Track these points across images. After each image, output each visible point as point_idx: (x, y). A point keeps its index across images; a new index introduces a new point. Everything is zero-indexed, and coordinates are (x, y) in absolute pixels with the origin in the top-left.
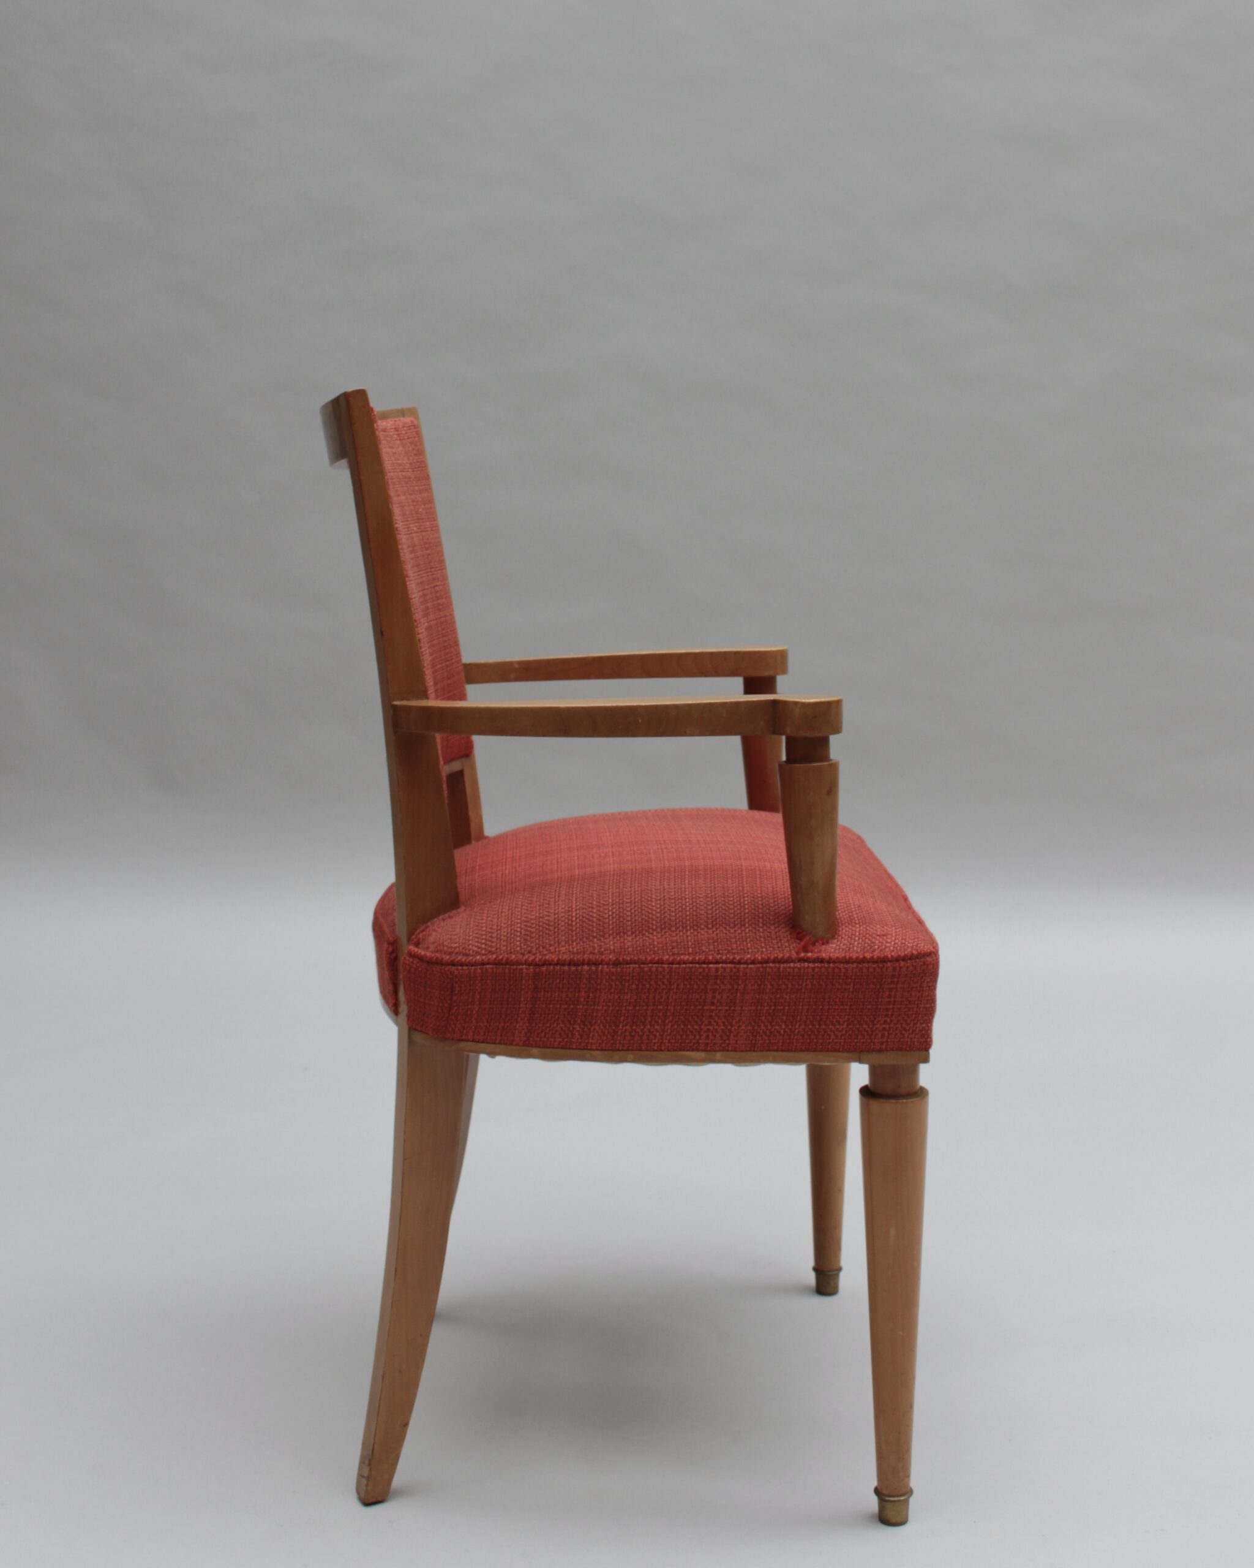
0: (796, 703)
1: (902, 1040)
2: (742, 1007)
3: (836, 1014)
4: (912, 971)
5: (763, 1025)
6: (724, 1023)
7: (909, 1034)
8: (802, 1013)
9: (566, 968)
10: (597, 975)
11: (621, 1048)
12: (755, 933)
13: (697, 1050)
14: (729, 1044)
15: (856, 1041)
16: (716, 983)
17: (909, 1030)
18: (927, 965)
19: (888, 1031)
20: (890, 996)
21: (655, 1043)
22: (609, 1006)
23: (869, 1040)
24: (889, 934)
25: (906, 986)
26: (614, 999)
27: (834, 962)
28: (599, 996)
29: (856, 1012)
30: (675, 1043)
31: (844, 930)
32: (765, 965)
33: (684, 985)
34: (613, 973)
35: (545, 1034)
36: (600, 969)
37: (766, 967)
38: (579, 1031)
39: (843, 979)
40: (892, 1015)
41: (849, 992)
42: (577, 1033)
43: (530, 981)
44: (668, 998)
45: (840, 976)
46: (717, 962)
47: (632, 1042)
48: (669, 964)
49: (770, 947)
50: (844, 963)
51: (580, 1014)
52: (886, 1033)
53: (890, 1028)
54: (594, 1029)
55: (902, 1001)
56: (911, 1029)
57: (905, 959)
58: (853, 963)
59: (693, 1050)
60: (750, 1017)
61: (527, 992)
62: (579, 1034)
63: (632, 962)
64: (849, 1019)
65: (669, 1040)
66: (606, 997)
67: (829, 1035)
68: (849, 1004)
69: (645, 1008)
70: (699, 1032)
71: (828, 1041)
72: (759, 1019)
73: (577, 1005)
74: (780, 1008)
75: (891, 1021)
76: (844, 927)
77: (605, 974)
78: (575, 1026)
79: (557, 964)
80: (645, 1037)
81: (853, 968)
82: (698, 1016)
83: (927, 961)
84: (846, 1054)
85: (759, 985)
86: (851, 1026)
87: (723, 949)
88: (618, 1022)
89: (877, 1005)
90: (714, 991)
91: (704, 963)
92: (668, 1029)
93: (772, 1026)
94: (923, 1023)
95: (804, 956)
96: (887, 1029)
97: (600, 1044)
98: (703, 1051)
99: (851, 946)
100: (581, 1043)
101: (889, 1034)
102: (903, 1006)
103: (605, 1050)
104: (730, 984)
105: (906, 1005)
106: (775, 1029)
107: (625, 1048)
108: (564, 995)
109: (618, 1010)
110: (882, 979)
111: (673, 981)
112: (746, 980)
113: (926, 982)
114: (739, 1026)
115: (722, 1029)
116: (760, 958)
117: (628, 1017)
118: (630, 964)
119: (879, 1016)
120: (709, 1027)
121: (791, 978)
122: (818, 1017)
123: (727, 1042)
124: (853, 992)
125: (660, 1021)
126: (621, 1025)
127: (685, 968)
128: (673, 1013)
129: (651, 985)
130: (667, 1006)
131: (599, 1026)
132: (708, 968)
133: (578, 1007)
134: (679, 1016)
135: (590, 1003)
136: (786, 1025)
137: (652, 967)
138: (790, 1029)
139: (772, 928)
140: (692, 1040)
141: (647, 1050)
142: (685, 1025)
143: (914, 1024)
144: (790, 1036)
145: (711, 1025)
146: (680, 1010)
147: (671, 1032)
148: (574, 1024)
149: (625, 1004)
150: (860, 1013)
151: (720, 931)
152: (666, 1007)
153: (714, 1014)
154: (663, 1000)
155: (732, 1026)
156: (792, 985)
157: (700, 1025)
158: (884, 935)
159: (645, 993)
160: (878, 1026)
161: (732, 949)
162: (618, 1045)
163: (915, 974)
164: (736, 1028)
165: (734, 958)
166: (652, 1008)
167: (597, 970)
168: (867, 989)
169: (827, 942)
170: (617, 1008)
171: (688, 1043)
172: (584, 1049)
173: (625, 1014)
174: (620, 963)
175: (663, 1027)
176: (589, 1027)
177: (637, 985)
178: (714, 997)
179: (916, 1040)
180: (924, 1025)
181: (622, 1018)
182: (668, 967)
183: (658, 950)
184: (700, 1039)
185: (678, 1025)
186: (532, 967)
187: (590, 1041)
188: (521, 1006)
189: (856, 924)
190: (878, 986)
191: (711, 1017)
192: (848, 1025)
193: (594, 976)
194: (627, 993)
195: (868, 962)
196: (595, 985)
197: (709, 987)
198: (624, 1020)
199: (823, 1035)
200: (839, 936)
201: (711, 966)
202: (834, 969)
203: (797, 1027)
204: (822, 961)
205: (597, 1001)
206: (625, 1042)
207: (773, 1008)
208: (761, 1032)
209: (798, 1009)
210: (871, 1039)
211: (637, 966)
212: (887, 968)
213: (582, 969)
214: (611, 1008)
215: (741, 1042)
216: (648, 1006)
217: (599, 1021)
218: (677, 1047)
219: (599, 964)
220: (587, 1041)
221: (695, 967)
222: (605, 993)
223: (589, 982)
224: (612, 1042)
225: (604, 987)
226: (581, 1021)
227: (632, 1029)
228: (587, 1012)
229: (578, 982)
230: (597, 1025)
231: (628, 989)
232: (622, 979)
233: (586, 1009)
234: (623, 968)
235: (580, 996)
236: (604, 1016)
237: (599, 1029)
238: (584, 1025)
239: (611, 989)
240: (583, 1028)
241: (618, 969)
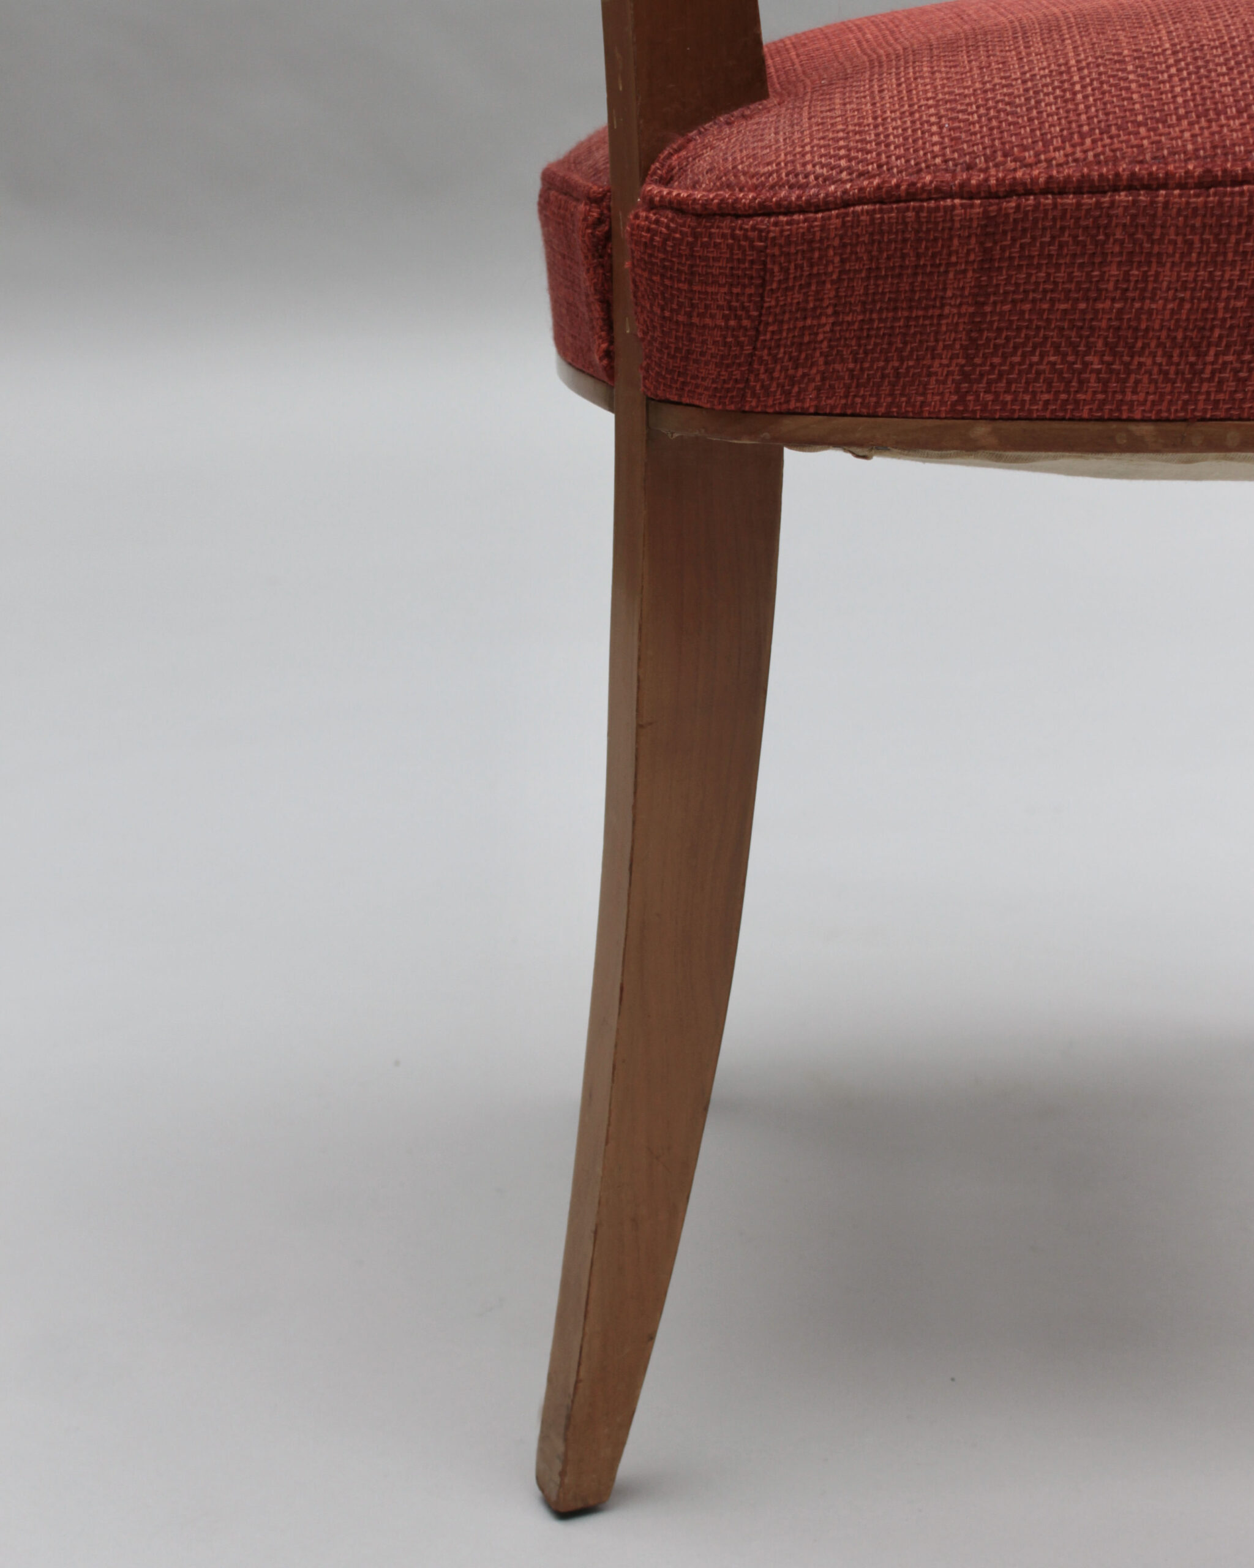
9: (1070, 199)
10: (1154, 216)
11: (1208, 416)
22: (1182, 301)
26: (1195, 281)
28: (1157, 274)
34: (1195, 210)
35: (1009, 383)
36: (1161, 199)
38: (1099, 371)
42: (1093, 377)
43: (973, 240)
47: (1239, 396)
51: (1104, 324)
61: (965, 272)
62: (1099, 380)
66: (1174, 278)
73: (1095, 300)
77: (1174, 213)
78: (1088, 359)
79: (1045, 192)
88: (1204, 344)
97: (1153, 403)
100: (1103, 402)
103: (1167, 420)
108: (1062, 275)
109: (1206, 311)
117: (1232, 327)
118: (1241, 183)
126: (1212, 352)
131: (1154, 355)
133: (1099, 306)
135: (1130, 294)
148: (1087, 353)
149: (1225, 294)
162: (1201, 406)
167: (1153, 202)
170: (1204, 305)
173: (1224, 320)
174: (1216, 183)
176: (1126, 359)
181: (1216, 333)
186: (978, 202)
187: (1129, 397)
188: (947, 310)
193: (1142, 221)
194: (1233, 264)
196: (1147, 245)
198: (1220, 337)
205: (1150, 287)
206: (1221, 396)
213: (1112, 203)
214: (1187, 306)
217: (1153, 344)
219: (1158, 188)
220: (1119, 397)
222: (1173, 264)
223: (1131, 235)
224: (1186, 397)
225: (1171, 250)
226: (1106, 344)
227: (1242, 362)
228: (1121, 320)
229: (1101, 237)
230: (1147, 353)
231: (1236, 253)
232: (1221, 225)
233: (1120, 311)
234: (1225, 194)
235: (1106, 277)
236: (1169, 329)
237: (1154, 363)
238: (1114, 354)
239: (1190, 253)
240: (1109, 364)
241: (1211, 199)
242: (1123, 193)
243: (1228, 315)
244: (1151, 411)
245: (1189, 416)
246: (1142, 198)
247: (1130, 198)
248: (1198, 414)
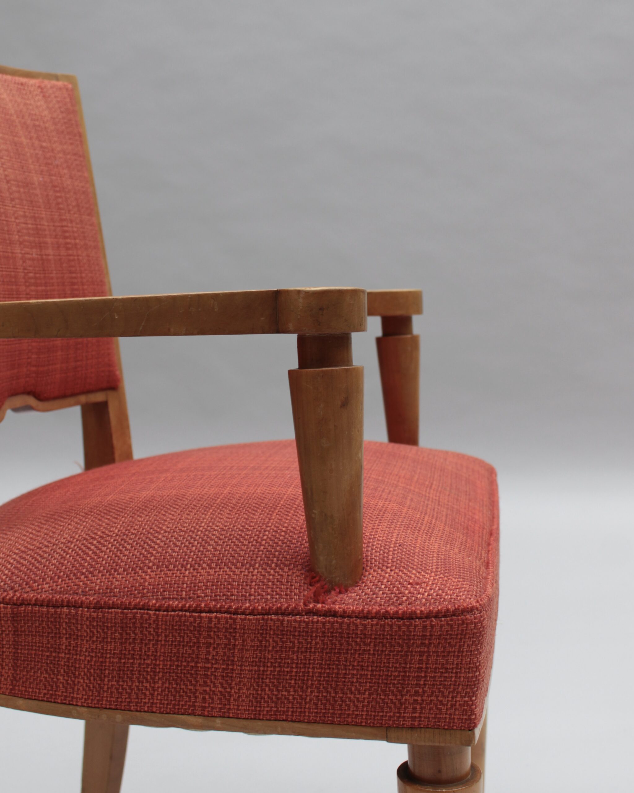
0: (299, 292)
1: (438, 716)
2: (241, 666)
3: (355, 680)
4: (447, 631)
5: (267, 689)
6: (222, 684)
7: (447, 709)
8: (313, 676)
9: (45, 609)
10: (77, 620)
11: (108, 707)
12: (264, 576)
13: (193, 714)
14: (229, 709)
15: (381, 714)
16: (209, 636)
17: (447, 704)
18: (467, 624)
19: (421, 704)
20: (420, 662)
21: (145, 703)
22: (92, 657)
23: (398, 715)
24: (425, 582)
25: (440, 649)
26: (96, 649)
27: (350, 617)
29: (379, 679)
30: (167, 704)
31: (371, 576)
32: (266, 617)
33: (173, 636)
34: (94, 618)
35: (30, 683)
36: (80, 612)
37: (267, 620)
38: (63, 683)
39: (361, 638)
40: (425, 685)
41: (369, 654)
42: (61, 686)
43: (9, 622)
44: (156, 649)
45: (357, 634)
46: (210, 611)
47: (120, 700)
48: (156, 610)
49: (277, 594)
50: (360, 618)
51: (62, 663)
52: (418, 707)
53: (422, 700)
54: (79, 682)
55: (436, 668)
56: (450, 704)
57: (437, 615)
58: (372, 618)
59: (189, 714)
60: (251, 678)
61: (8, 634)
62: (63, 687)
63: (114, 606)
64: (371, 687)
65: (161, 700)
66: (88, 647)
67: (349, 706)
68: (370, 669)
69: (131, 661)
70: (194, 693)
71: (347, 712)
72: (263, 682)
73: (59, 653)
74: (286, 670)
75: (424, 692)
76: (372, 571)
77: (85, 619)
78: (59, 677)
79: (35, 605)
80: (134, 696)
81: (372, 625)
82: (192, 674)
83: (467, 619)
84: (369, 730)
85: (261, 641)
86: (375, 696)
87: (222, 594)
88: (103, 676)
89: (405, 672)
90: (209, 645)
91: (195, 611)
92: (158, 687)
93: (278, 691)
94: (465, 697)
95: (313, 608)
96: (420, 701)
98: (199, 715)
99: (375, 596)
101: (422, 708)
102: (439, 675)
103: (92, 707)
104: (226, 638)
105: (442, 673)
106: (282, 695)
107: (113, 707)
108: (45, 641)
109: (102, 662)
110: (410, 639)
111: (160, 631)
112: (244, 633)
113: (466, 645)
114: (239, 689)
115: (221, 692)
116: (260, 608)
117: (113, 670)
118: (112, 608)
119: (408, 684)
120: (205, 688)
121: (297, 634)
122: (333, 683)
123: (228, 707)
124: (374, 654)
125: (149, 678)
126: (106, 680)
127: (174, 616)
128: (163, 669)
129: (136, 634)
130: (156, 660)
131: (83, 678)
132: (200, 617)
133: (60, 655)
134: (170, 673)
135: (72, 652)
136: (295, 691)
137: (137, 613)
138: (301, 696)
139: (286, 569)
140: (186, 701)
141: (137, 711)
142: (177, 684)
143: (453, 697)
144: (300, 704)
145: (207, 686)
146: (171, 665)
147: (162, 691)
148: (58, 675)
150: (385, 681)
151: (223, 571)
152: (154, 662)
153: (209, 673)
154: (150, 653)
155: (231, 688)
156: (299, 642)
157: (195, 686)
158: (417, 584)
159: (130, 643)
160: (407, 697)
161: (232, 595)
162: (104, 702)
163: (451, 635)
164: (237, 691)
165: (230, 607)
166: (139, 661)
167: (77, 613)
168: (390, 651)
169: (346, 591)
170: (101, 660)
171: (183, 705)
172: (70, 704)
173: (109, 666)
174: (102, 607)
175: (152, 685)
176: (73, 679)
177: (121, 634)
178: (208, 653)
179: (456, 717)
180: (466, 699)
181: (107, 672)
182: (155, 614)
183: (148, 592)
184: (196, 702)
185: (169, 683)
186: (9, 606)
187: (75, 696)
189: (387, 567)
190: (405, 649)
191: (206, 676)
192: (370, 695)
193: (74, 621)
194: (111, 642)
195: (392, 618)
196: (76, 631)
197: (202, 640)
198: (109, 674)
199: (341, 706)
200: (363, 583)
201: (204, 615)
202: (348, 625)
203: (308, 694)
204: (334, 614)
205: (79, 649)
206: (112, 699)
207: (278, 669)
208: (266, 697)
209: (308, 672)
210: (400, 713)
211: (120, 611)
212: (415, 626)
213: (61, 612)
214: (94, 659)
215: (243, 708)
216: (134, 659)
217: (82, 674)
218: (170, 709)
219: (79, 607)
220: (72, 695)
221: (185, 616)
222: (87, 641)
223: (69, 627)
224: (98, 698)
225: (85, 634)
226: (65, 672)
227: (119, 685)
228: (69, 662)
229: (58, 626)
230: (80, 677)
231: (111, 638)
232: (104, 626)
233: (68, 658)
234: (105, 612)
235: (62, 643)
236: (88, 669)
237: (84, 682)
238: (68, 676)
239: (93, 637)
240: (67, 681)
241: (100, 614)
242: (65, 608)
243: (111, 665)
244: (85, 703)
245: (100, 706)
246: (72, 611)
247: (68, 611)
248: (103, 706)
